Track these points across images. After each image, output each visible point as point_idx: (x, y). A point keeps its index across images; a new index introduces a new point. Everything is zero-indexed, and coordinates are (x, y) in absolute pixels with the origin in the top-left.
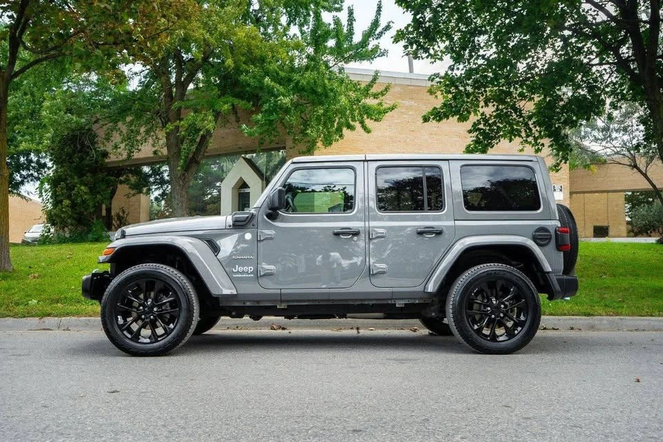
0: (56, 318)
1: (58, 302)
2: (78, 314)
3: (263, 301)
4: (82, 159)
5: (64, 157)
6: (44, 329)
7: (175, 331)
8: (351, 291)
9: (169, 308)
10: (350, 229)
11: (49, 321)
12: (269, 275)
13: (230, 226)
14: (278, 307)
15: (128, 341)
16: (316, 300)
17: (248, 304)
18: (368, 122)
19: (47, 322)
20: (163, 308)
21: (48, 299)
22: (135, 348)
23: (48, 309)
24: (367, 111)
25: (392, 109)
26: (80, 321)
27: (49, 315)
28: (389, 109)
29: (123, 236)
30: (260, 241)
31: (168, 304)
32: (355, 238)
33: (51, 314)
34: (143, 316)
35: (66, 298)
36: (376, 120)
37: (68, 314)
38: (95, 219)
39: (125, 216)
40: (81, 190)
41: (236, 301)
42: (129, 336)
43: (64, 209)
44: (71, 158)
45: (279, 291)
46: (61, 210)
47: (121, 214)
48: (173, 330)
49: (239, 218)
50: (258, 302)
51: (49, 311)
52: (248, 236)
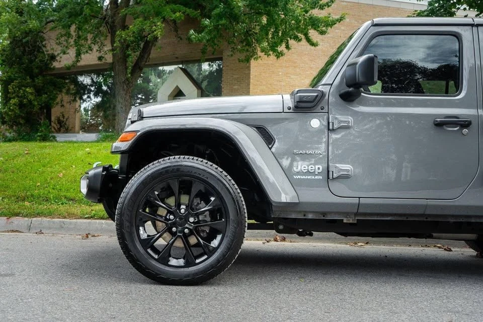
0: (26, 219)
1: (24, 200)
2: (50, 214)
3: (330, 213)
4: (31, 61)
5: (14, 59)
6: (13, 231)
7: (219, 251)
8: (457, 204)
9: (208, 219)
10: (458, 118)
11: (18, 221)
12: (344, 177)
13: (289, 108)
14: (345, 221)
15: (154, 263)
16: (404, 215)
17: (310, 216)
18: (313, 33)
19: (16, 222)
20: (201, 218)
21: (14, 196)
22: (164, 272)
23: (15, 207)
24: (315, 23)
25: (340, 20)
26: (54, 223)
27: (17, 215)
28: (337, 20)
29: (141, 117)
30: (333, 130)
31: (207, 213)
32: (465, 131)
33: (19, 214)
34: (174, 229)
35: (32, 196)
36: (322, 33)
37: (38, 215)
38: (43, 119)
39: (65, 120)
40: (27, 92)
41: (295, 212)
42: (156, 257)
43: (11, 108)
44: (20, 59)
45: (356, 201)
46: (10, 108)
47: (61, 119)
48: (215, 249)
49: (304, 96)
50: (324, 214)
51: (17, 211)
52: (315, 123)
